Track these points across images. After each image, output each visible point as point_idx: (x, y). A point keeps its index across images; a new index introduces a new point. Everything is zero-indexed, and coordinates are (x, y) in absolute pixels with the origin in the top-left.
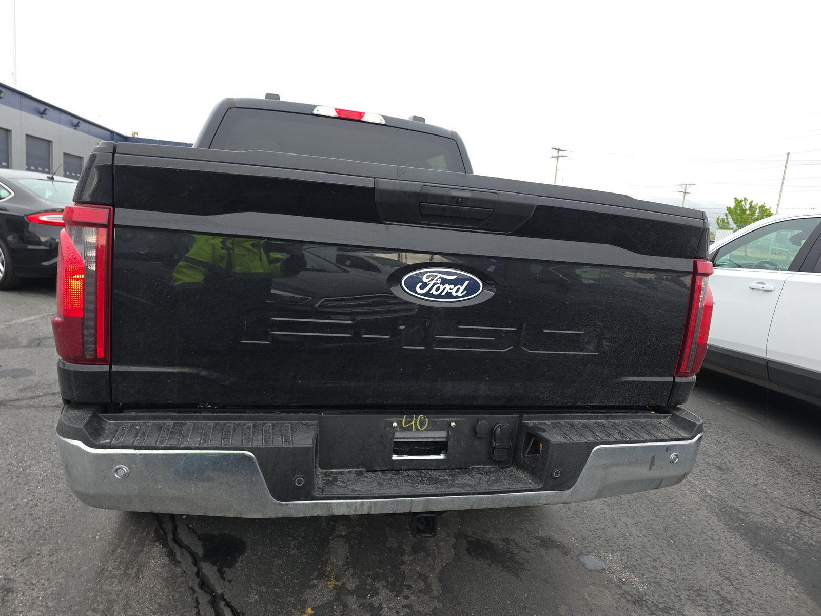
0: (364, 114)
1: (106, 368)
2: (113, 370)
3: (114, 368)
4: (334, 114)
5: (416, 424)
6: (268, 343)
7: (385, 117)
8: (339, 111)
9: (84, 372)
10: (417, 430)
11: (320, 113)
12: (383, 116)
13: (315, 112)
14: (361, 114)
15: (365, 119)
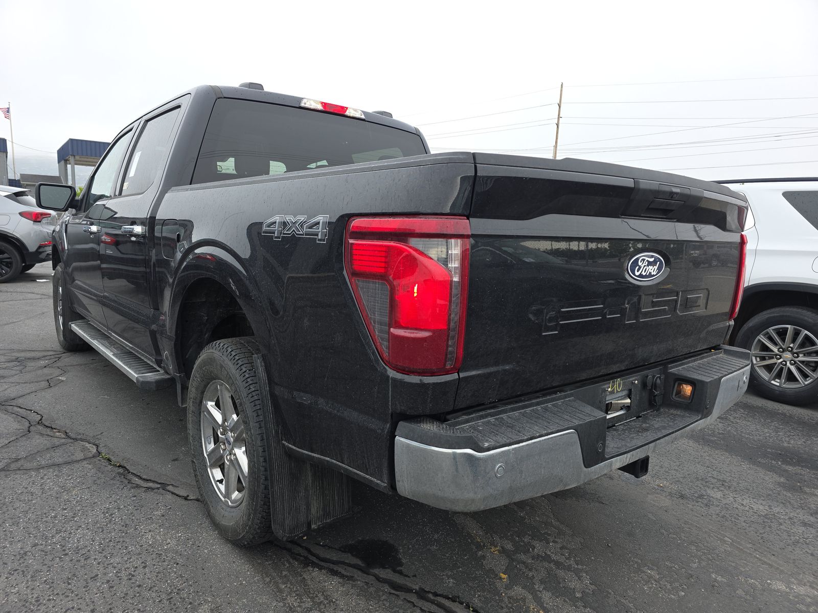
0: (347, 108)
1: (455, 376)
2: (461, 376)
3: (462, 375)
4: (320, 107)
5: (616, 387)
6: (557, 332)
7: (364, 113)
8: (325, 105)
9: (443, 382)
10: (617, 392)
11: (307, 106)
12: (362, 111)
13: (302, 105)
14: (344, 109)
15: (347, 113)
